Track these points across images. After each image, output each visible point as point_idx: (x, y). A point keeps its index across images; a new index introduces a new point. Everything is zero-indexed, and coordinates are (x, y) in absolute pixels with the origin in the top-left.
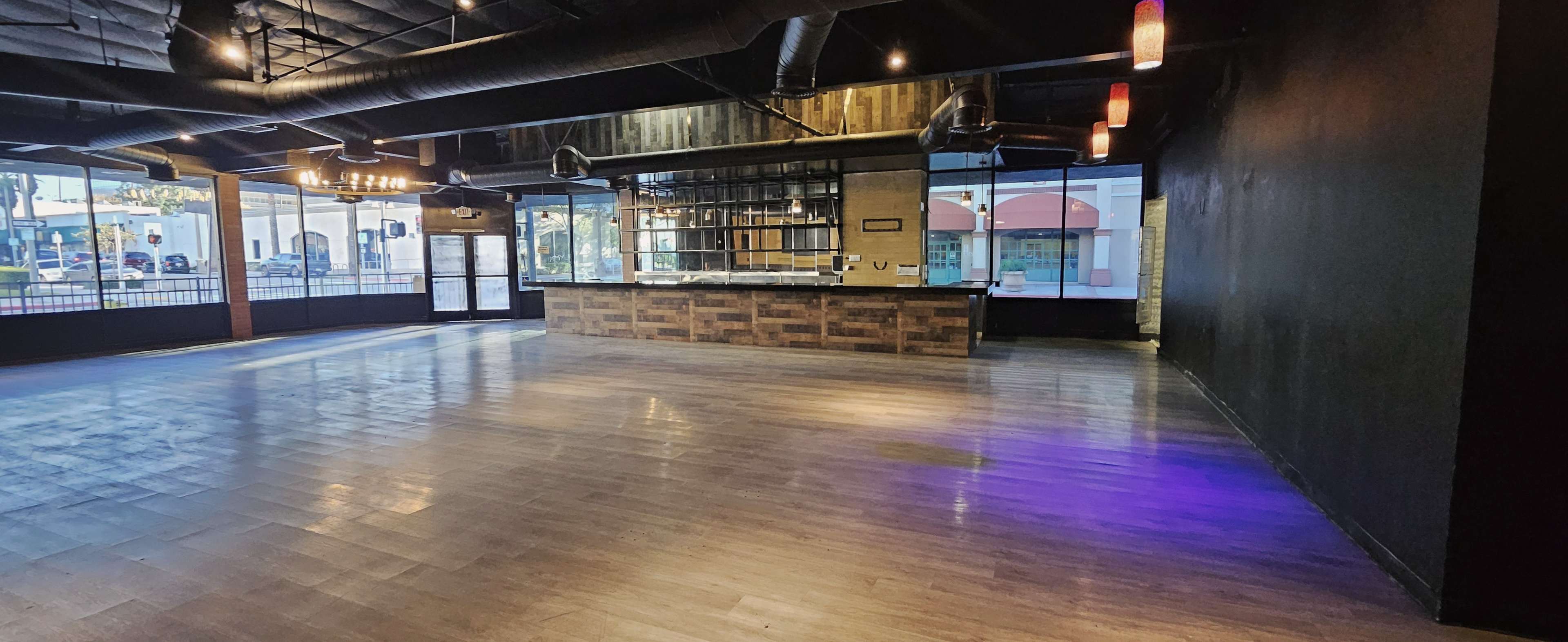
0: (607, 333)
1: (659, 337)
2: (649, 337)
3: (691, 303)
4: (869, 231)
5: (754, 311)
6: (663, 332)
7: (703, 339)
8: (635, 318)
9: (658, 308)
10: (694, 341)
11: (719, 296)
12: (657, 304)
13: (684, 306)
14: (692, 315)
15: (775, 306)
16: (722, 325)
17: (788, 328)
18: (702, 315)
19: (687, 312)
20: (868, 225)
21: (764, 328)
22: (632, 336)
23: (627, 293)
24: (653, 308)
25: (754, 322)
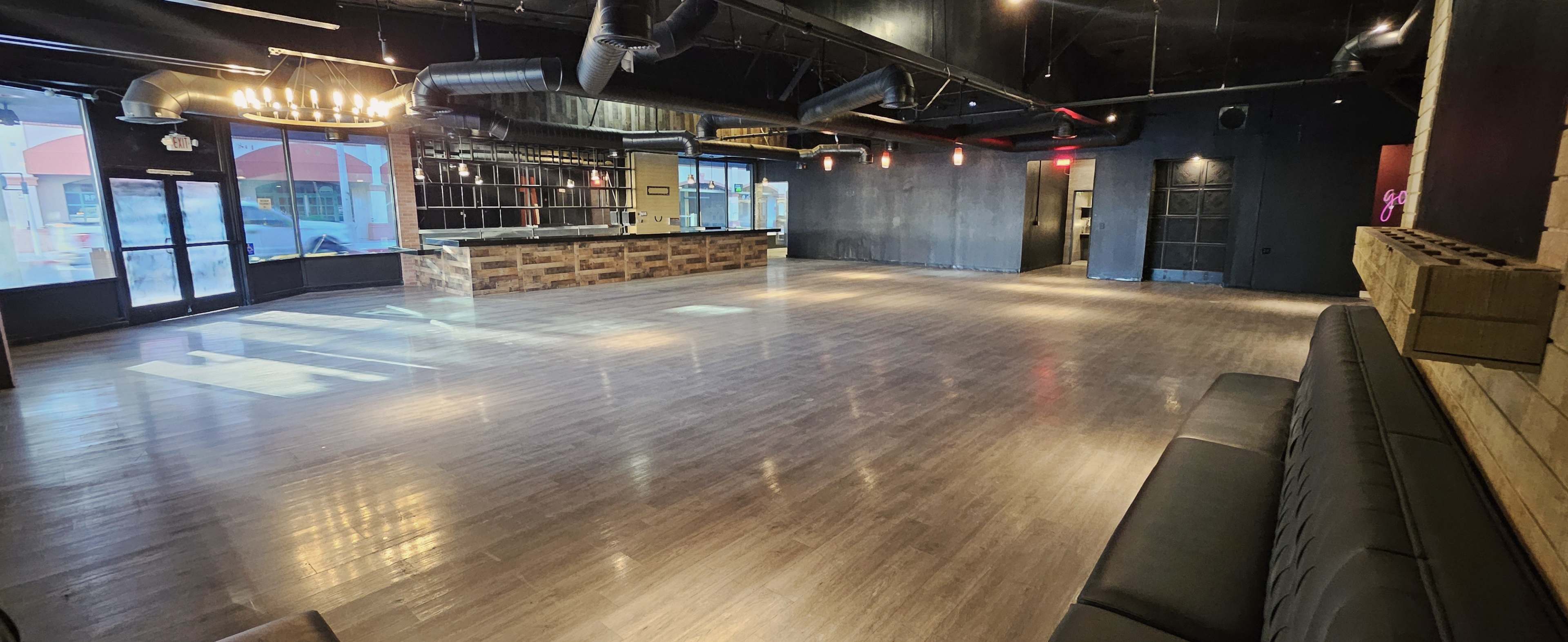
0: (549, 285)
1: (601, 281)
2: (590, 283)
3: (626, 250)
4: (651, 194)
5: (669, 252)
6: (603, 276)
7: (636, 277)
8: (577, 268)
9: (598, 257)
10: (628, 280)
11: (646, 243)
12: (598, 253)
13: (620, 253)
14: (626, 260)
15: (681, 247)
16: (648, 265)
17: (690, 261)
18: (633, 258)
19: (622, 258)
20: (651, 191)
21: (674, 262)
22: (575, 284)
23: (569, 247)
24: (593, 258)
25: (669, 260)
